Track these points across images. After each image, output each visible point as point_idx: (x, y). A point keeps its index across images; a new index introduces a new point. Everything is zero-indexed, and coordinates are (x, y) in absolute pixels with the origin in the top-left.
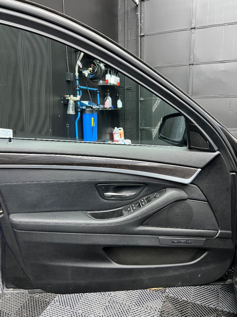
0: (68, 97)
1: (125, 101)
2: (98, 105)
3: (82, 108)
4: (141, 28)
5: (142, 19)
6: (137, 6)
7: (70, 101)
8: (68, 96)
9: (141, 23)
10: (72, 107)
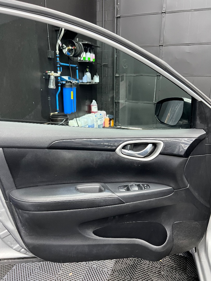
0: (49, 73)
1: (102, 77)
2: (77, 80)
3: (62, 83)
4: (117, 10)
5: (118, 2)
7: (51, 76)
10: (53, 82)
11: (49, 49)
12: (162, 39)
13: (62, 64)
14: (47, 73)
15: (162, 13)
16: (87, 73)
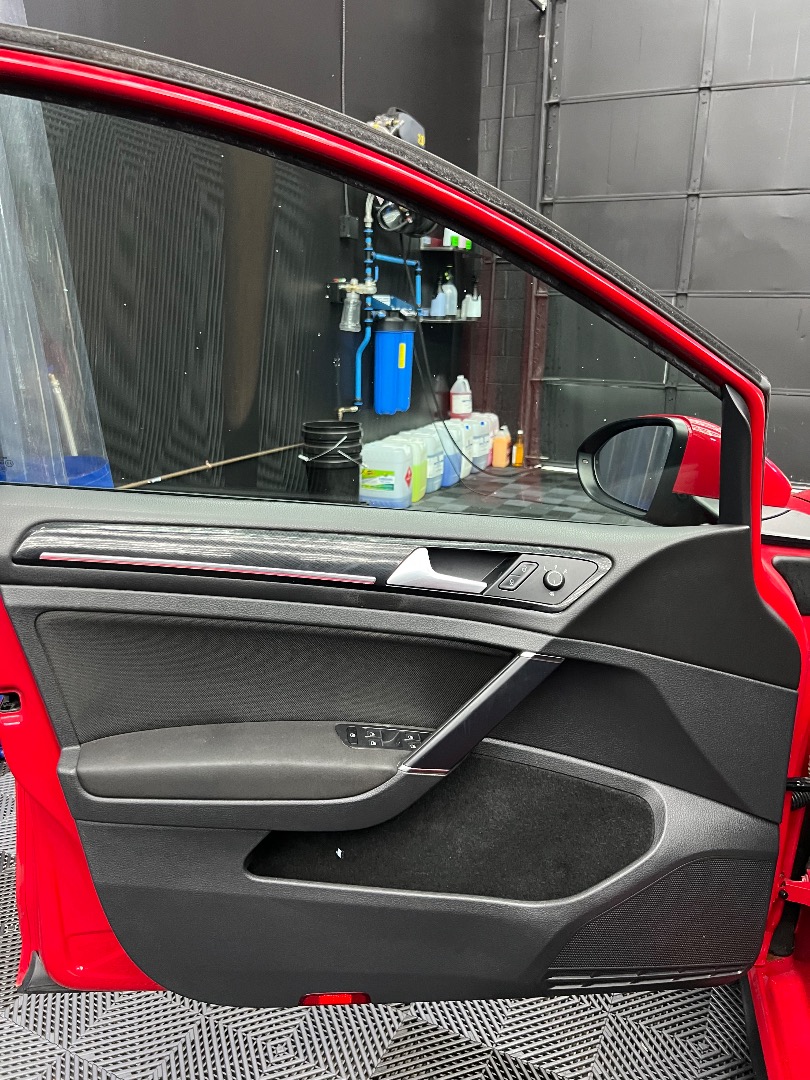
0: (342, 283)
1: (490, 299)
2: (415, 308)
3: (377, 316)
4: (550, 81)
5: (554, 55)
6: (543, 13)
7: (348, 295)
8: (344, 280)
9: (550, 65)
10: (354, 312)
11: (345, 213)
12: (696, 174)
13: (379, 257)
14: (337, 284)
15: (700, 89)
16: (444, 287)
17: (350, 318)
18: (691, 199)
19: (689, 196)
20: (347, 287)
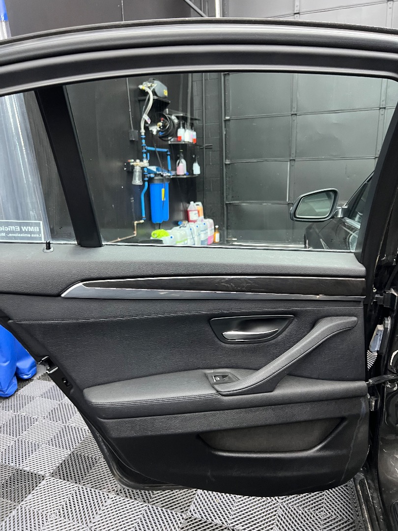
1: (204, 165)
2: (168, 171)
7: (135, 168)
10: (139, 175)
11: (131, 129)
12: (294, 105)
13: (149, 148)
14: (129, 163)
17: (137, 178)
18: (293, 116)
19: (292, 114)
20: (134, 164)
